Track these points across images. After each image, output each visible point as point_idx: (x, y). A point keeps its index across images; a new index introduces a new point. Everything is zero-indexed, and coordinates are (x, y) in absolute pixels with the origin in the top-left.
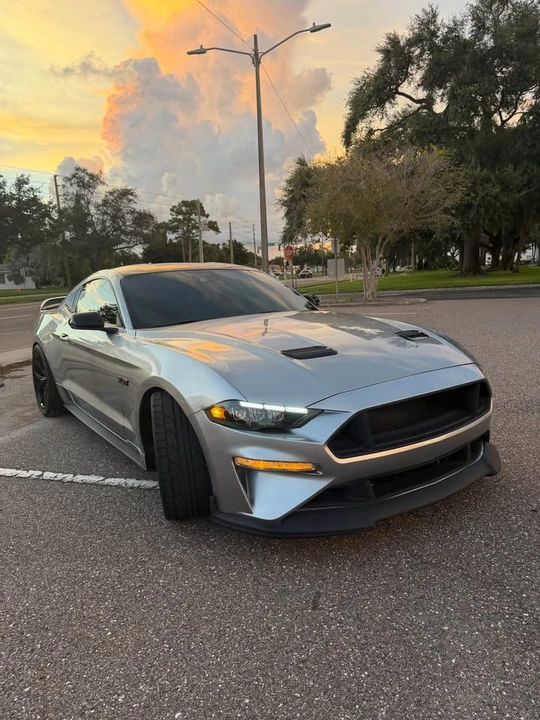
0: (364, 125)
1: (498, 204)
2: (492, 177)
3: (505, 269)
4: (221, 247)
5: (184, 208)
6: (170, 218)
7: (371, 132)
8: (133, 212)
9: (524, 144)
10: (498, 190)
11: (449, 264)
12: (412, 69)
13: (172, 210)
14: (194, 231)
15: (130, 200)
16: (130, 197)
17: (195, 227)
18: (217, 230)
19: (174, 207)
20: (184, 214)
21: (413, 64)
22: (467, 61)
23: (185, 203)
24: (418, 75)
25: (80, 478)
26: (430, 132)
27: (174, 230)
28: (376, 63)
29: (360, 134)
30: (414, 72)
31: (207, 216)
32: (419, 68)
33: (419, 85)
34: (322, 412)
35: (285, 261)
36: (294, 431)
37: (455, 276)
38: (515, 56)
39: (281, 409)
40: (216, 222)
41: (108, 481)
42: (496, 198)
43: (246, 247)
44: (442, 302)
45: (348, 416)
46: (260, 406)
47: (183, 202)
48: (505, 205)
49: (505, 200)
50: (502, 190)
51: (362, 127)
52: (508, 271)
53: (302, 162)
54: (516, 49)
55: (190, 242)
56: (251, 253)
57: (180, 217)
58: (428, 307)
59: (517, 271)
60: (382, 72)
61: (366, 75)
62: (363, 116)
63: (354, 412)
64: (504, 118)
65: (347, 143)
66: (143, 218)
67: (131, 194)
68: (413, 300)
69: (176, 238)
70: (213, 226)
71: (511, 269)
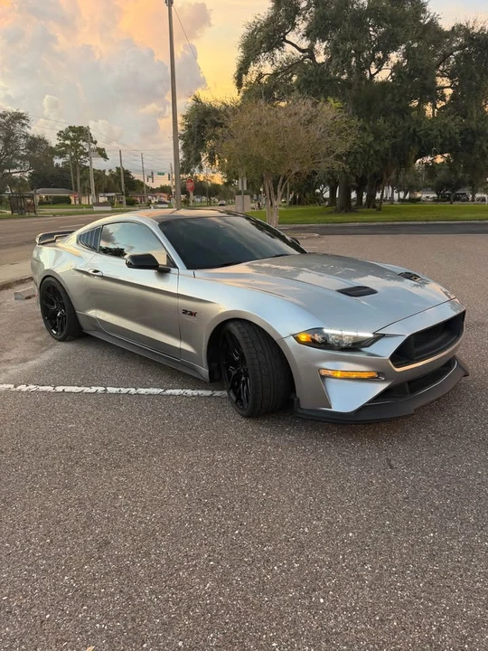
0: (256, 68)
1: (372, 152)
2: (367, 127)
3: (369, 207)
4: (107, 174)
5: (71, 134)
6: (58, 142)
7: (261, 76)
8: (26, 136)
9: (393, 100)
10: (372, 139)
11: (318, 200)
12: (298, 20)
13: (59, 135)
14: (82, 157)
15: (23, 125)
16: (24, 122)
17: (82, 153)
18: (105, 157)
19: (61, 132)
20: (72, 140)
21: (300, 15)
22: (348, 18)
23: (72, 129)
24: (302, 25)
25: (142, 391)
26: (315, 81)
27: (62, 155)
28: (266, 10)
29: (251, 76)
30: (300, 22)
31: (95, 143)
32: (305, 19)
33: (304, 35)
34: (383, 336)
35: (173, 190)
36: (364, 349)
37: (330, 213)
38: (388, 19)
39: (354, 334)
40: (104, 149)
41: (169, 392)
42: (370, 145)
43: (133, 174)
44: (331, 237)
45: (404, 338)
46: (339, 333)
47: (70, 127)
48: (376, 152)
49: (378, 148)
50: (375, 139)
51: (253, 69)
52: (371, 209)
53: (197, 100)
54: (389, 12)
55: (78, 168)
56: (138, 181)
57: (68, 142)
58: (322, 242)
59: (380, 209)
60: (272, 20)
61: (256, 21)
62: (256, 60)
63: (408, 335)
64: (372, 73)
65: (239, 85)
66: (36, 143)
67: (24, 118)
68: (308, 235)
69: (63, 163)
70: (102, 153)
71: (374, 207)
